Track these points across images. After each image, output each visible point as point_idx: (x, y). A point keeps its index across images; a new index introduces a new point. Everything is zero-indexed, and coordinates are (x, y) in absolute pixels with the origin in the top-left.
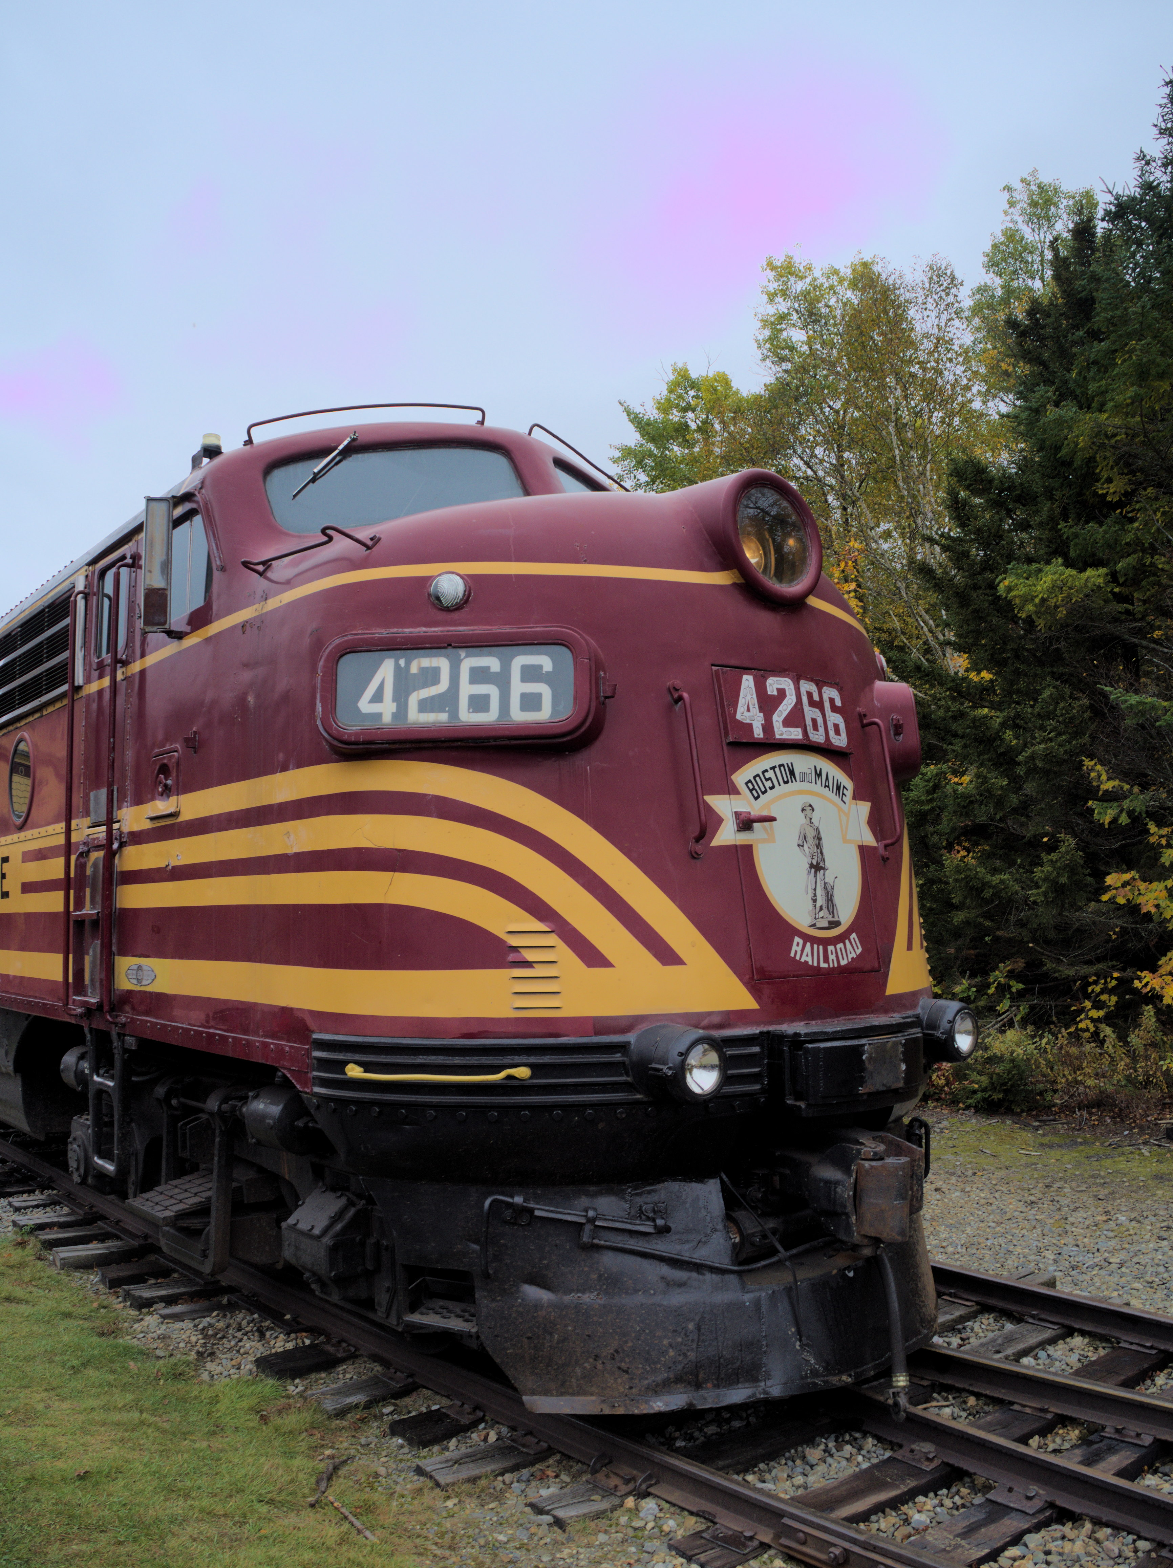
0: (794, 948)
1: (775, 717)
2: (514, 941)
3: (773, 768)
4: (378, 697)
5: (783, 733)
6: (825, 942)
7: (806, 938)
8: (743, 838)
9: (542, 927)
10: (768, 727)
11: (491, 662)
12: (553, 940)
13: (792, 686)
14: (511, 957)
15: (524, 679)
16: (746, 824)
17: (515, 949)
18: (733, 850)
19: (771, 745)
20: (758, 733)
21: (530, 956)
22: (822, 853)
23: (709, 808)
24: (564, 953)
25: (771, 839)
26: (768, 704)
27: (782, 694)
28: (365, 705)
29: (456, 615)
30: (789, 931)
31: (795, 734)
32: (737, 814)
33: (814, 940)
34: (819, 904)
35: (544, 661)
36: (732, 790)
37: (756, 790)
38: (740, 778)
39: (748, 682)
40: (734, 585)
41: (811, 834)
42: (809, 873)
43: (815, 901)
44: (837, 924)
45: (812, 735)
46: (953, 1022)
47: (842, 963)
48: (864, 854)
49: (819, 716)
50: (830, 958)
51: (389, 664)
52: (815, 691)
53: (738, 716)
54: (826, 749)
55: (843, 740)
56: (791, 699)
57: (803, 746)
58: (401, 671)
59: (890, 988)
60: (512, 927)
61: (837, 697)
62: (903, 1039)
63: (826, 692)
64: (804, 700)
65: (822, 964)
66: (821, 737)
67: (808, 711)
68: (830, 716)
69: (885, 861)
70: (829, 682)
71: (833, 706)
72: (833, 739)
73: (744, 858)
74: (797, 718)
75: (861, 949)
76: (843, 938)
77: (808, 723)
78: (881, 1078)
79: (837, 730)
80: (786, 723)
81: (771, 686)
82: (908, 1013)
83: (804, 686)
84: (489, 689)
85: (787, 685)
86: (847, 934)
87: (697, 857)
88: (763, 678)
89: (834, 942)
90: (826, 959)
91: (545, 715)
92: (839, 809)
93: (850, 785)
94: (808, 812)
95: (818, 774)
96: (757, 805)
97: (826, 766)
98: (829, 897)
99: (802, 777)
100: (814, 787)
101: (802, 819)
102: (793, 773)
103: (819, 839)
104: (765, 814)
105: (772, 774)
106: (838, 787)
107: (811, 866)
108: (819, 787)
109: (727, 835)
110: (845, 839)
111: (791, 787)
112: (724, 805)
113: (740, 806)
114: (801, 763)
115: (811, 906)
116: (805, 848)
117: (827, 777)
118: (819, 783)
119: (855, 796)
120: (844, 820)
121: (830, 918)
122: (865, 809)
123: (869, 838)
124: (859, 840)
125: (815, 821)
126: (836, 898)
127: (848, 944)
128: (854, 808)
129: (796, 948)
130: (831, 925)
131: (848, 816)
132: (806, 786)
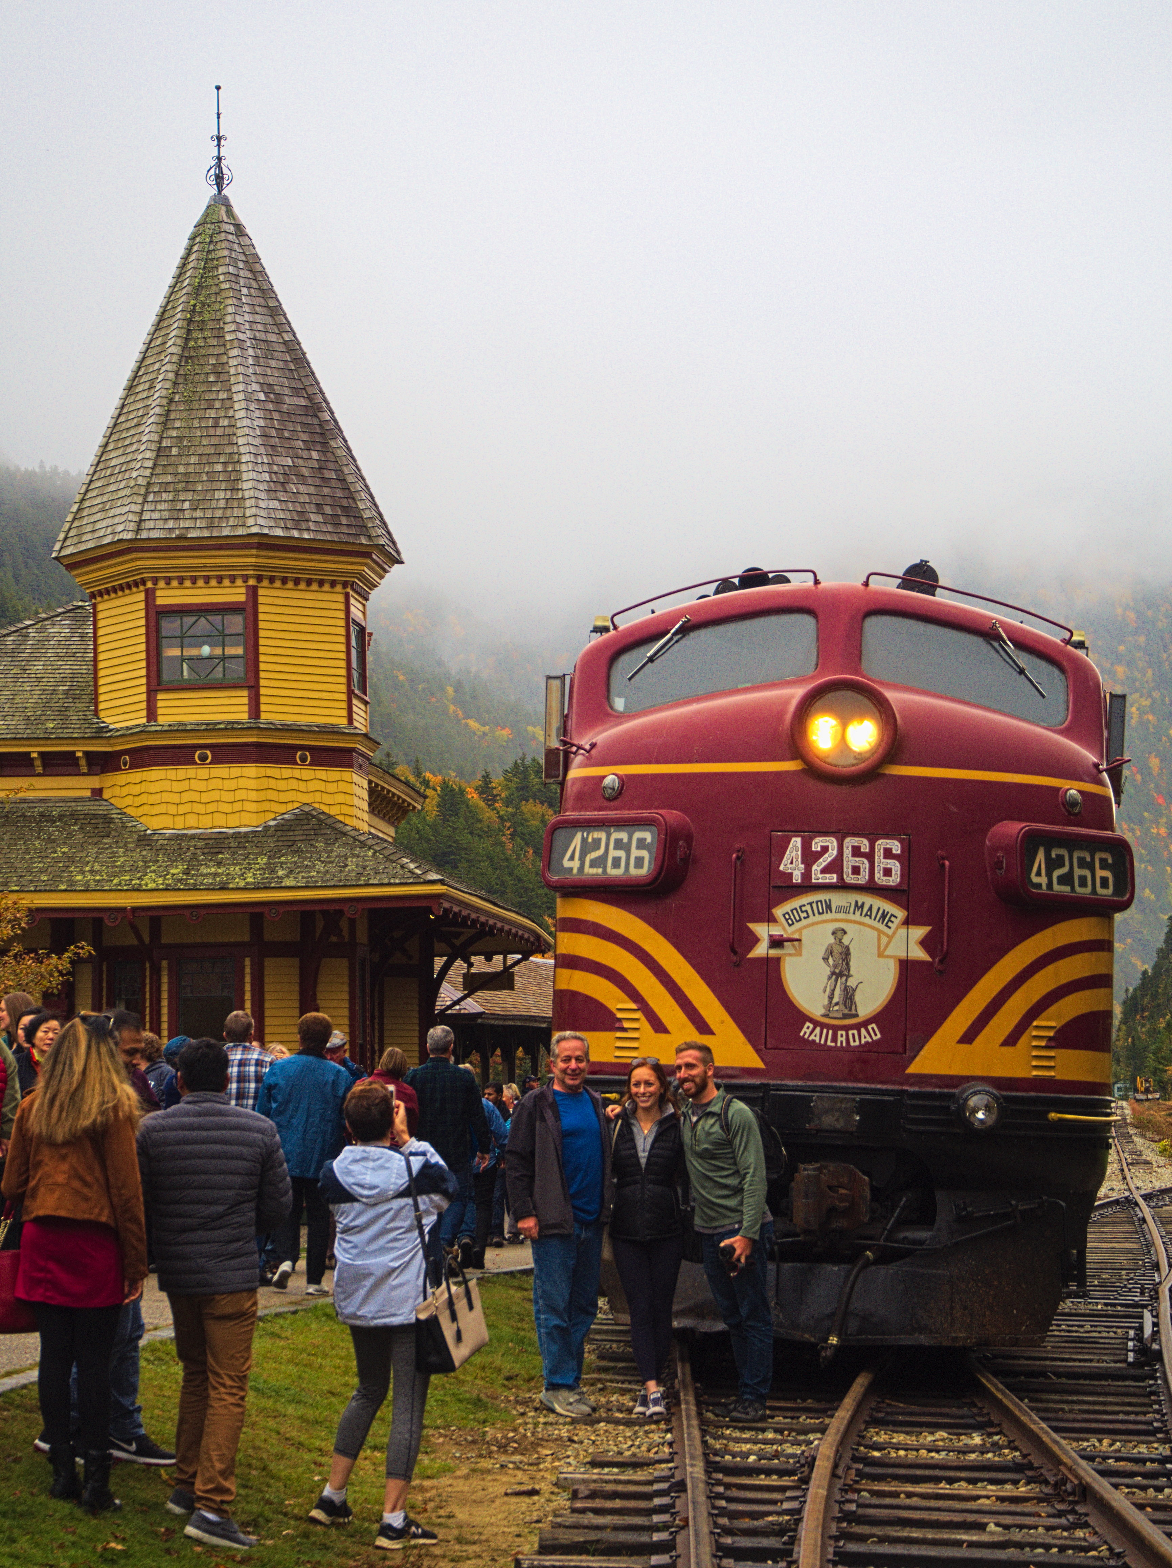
1: (815, 867)
2: (619, 1015)
3: (811, 904)
4: (572, 858)
5: (818, 877)
6: (836, 1029)
7: (816, 1023)
8: (773, 952)
9: (633, 1006)
10: (807, 875)
11: (623, 836)
12: (639, 1015)
13: (835, 843)
14: (617, 1025)
15: (638, 848)
16: (776, 942)
17: (620, 1020)
18: (767, 960)
19: (807, 886)
20: (797, 878)
21: (626, 1025)
22: (848, 964)
23: (751, 932)
24: (644, 1024)
25: (799, 953)
26: (809, 857)
28: (566, 863)
29: (612, 804)
30: (802, 1018)
31: (833, 878)
32: (771, 936)
33: (823, 1026)
34: (836, 1000)
36: (771, 919)
37: (790, 920)
38: (779, 912)
39: (797, 842)
40: (803, 769)
42: (829, 978)
43: (831, 998)
44: (857, 1016)
45: (850, 879)
46: (967, 1100)
47: (852, 1044)
48: (906, 966)
49: (864, 864)
50: (839, 1039)
51: (579, 836)
52: (864, 845)
53: (781, 868)
54: (871, 888)
55: (895, 880)
56: (833, 853)
57: (842, 886)
58: (584, 840)
59: (913, 1069)
60: (620, 1006)
61: (896, 847)
62: (858, 1098)
63: (882, 844)
64: (847, 852)
65: (829, 1043)
66: (863, 879)
67: (849, 861)
68: (881, 862)
69: (941, 972)
70: (888, 836)
71: (888, 853)
72: (880, 878)
73: (772, 966)
74: (836, 866)
75: (879, 1036)
76: (858, 1027)
77: (847, 869)
78: (830, 1121)
79: (887, 872)
80: (823, 871)
81: (817, 844)
82: (937, 1090)
83: (850, 842)
84: (621, 854)
85: (832, 843)
86: (865, 1024)
87: (737, 965)
88: (812, 839)
89: (847, 1028)
90: (834, 1039)
91: (644, 871)
92: (880, 932)
93: (901, 914)
94: (839, 935)
95: (859, 907)
96: (790, 930)
97: (868, 900)
98: (849, 997)
99: (840, 909)
100: (851, 917)
101: (831, 940)
102: (829, 907)
103: (846, 954)
104: (796, 936)
105: (808, 908)
106: (884, 916)
107: (833, 973)
108: (857, 917)
109: (761, 950)
110: (881, 955)
111: (825, 917)
112: (762, 930)
113: (776, 931)
114: (838, 899)
115: (826, 1002)
116: (831, 960)
117: (870, 909)
118: (858, 913)
119: (907, 922)
120: (884, 940)
121: (846, 1011)
122: (919, 932)
123: (919, 954)
124: (903, 955)
125: (846, 941)
126: (858, 998)
127: (863, 1031)
128: (903, 931)
129: (806, 1030)
130: (845, 1016)
131: (891, 938)
132: (841, 916)
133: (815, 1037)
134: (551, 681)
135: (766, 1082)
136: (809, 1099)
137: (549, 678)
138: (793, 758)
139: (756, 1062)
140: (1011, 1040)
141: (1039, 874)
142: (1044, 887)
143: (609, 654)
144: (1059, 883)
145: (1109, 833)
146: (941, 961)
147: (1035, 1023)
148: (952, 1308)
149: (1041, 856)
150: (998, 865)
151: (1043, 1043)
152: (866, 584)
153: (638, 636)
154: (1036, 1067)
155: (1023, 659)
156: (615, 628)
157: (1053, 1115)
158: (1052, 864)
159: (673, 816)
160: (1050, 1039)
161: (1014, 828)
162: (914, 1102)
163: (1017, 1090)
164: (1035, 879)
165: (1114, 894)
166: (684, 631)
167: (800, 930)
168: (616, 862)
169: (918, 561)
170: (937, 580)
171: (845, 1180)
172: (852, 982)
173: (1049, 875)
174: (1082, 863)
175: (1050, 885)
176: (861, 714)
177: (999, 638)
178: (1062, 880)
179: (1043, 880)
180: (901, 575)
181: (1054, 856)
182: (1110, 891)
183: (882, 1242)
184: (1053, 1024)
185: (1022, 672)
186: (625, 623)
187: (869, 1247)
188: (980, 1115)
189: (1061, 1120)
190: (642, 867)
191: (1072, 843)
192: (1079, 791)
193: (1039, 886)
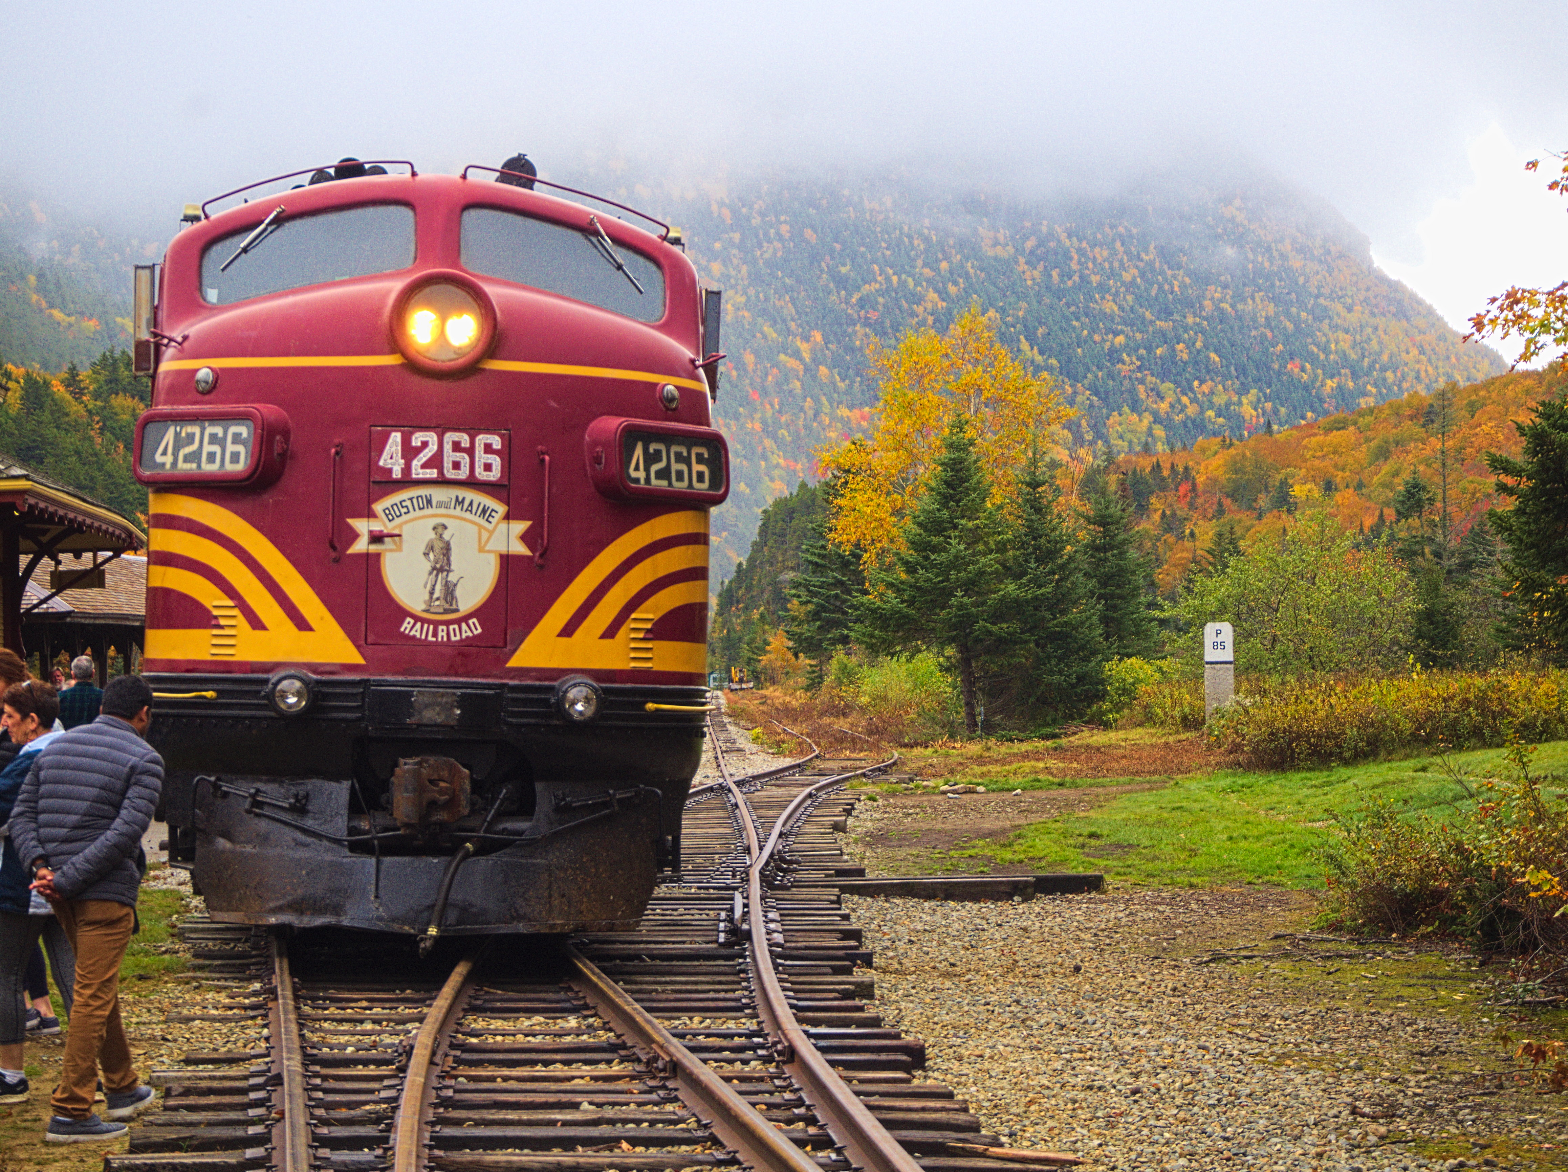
0: (405, 625)
1: (414, 462)
2: (215, 612)
3: (411, 499)
4: (164, 453)
5: (418, 472)
6: (436, 624)
7: (417, 619)
8: (374, 548)
9: (230, 603)
10: (407, 469)
11: (218, 430)
12: (236, 612)
13: (435, 438)
14: (213, 622)
15: (234, 442)
16: (377, 538)
17: (216, 617)
18: (367, 556)
19: (407, 482)
20: (397, 474)
21: (222, 622)
22: (448, 560)
23: (350, 528)
24: (241, 621)
25: (399, 549)
26: (409, 452)
27: (425, 444)
28: (159, 458)
29: (207, 398)
30: (404, 613)
31: (433, 473)
32: (371, 532)
33: (424, 621)
34: (436, 595)
35: (243, 430)
36: (371, 515)
37: (390, 515)
38: (378, 507)
39: (396, 437)
40: (402, 365)
41: (438, 545)
42: (430, 573)
43: (432, 593)
44: (457, 610)
45: (450, 474)
46: (566, 692)
47: (453, 638)
48: (507, 561)
49: (464, 459)
50: (440, 634)
51: (171, 431)
52: (464, 439)
53: (381, 463)
54: (471, 483)
55: (495, 475)
56: (433, 448)
57: (442, 482)
58: (177, 435)
59: (514, 662)
60: (216, 603)
61: (496, 442)
62: (458, 692)
63: (482, 439)
64: (448, 447)
65: (430, 638)
66: (463, 474)
67: (450, 456)
68: (481, 458)
69: (541, 566)
70: (487, 431)
71: (488, 449)
72: (481, 474)
73: (372, 562)
74: (436, 461)
75: (480, 630)
76: (458, 621)
77: (447, 465)
78: (430, 715)
79: (488, 467)
80: (424, 466)
81: (417, 439)
82: (537, 683)
83: (450, 437)
84: (216, 448)
85: (431, 437)
86: (466, 619)
87: (337, 560)
88: (412, 433)
89: (447, 623)
90: (435, 634)
91: (240, 466)
92: (480, 527)
93: (501, 509)
94: (440, 530)
95: (459, 502)
96: (390, 525)
97: (470, 495)
98: (450, 592)
99: (440, 505)
100: (451, 512)
101: (432, 535)
102: (429, 502)
103: (447, 549)
104: (396, 532)
105: (408, 503)
106: (484, 511)
107: (434, 568)
108: (458, 512)
109: (361, 546)
110: (481, 550)
111: (426, 512)
112: (362, 526)
113: (376, 526)
114: (439, 494)
115: (427, 597)
116: (431, 556)
117: (471, 504)
118: (458, 508)
119: (507, 517)
120: (485, 535)
121: (447, 606)
122: (520, 527)
123: (520, 549)
124: (504, 550)
125: (446, 536)
126: (458, 592)
127: (464, 626)
128: (503, 526)
129: (406, 626)
130: (446, 611)
131: (491, 532)
132: (442, 511)
133: (416, 632)
134: (140, 271)
135: (366, 677)
136: (410, 694)
137: (137, 267)
138: (393, 352)
139: (357, 658)
140: (610, 633)
141: (637, 468)
142: (642, 481)
143: (201, 243)
144: (657, 478)
145: (704, 428)
146: (541, 556)
147: (633, 616)
148: (550, 896)
149: (639, 452)
150: (597, 460)
151: (641, 635)
152: (464, 177)
153: (231, 225)
154: (634, 659)
155: (621, 255)
156: (207, 217)
157: (650, 706)
158: (651, 459)
159: (269, 410)
160: (648, 631)
161: (613, 424)
162: (515, 695)
163: (615, 682)
164: (633, 474)
165: (711, 487)
166: (279, 221)
167: (400, 526)
168: (211, 457)
169: (515, 155)
170: (535, 174)
171: (445, 774)
172: (452, 578)
173: (647, 470)
174: (679, 458)
175: (648, 480)
176: (460, 308)
177: (597, 233)
178: (660, 475)
179: (641, 475)
180: (499, 168)
181: (651, 451)
182: (705, 485)
183: (482, 834)
184: (651, 616)
185: (619, 267)
186: (217, 212)
187: (468, 839)
188: (579, 707)
189: (657, 710)
190: (238, 462)
191: (669, 437)
192: (676, 387)
193: (637, 480)
